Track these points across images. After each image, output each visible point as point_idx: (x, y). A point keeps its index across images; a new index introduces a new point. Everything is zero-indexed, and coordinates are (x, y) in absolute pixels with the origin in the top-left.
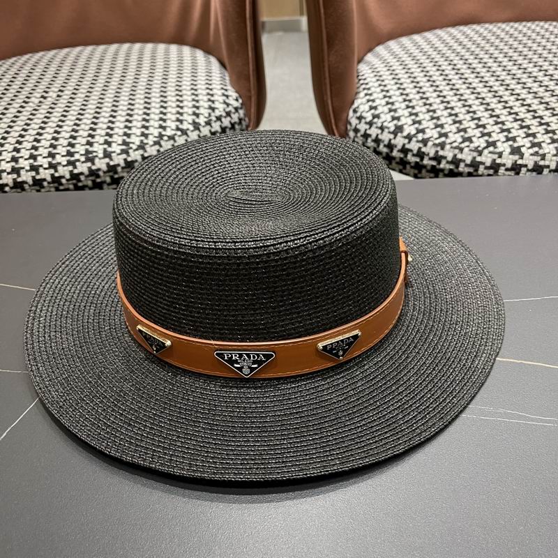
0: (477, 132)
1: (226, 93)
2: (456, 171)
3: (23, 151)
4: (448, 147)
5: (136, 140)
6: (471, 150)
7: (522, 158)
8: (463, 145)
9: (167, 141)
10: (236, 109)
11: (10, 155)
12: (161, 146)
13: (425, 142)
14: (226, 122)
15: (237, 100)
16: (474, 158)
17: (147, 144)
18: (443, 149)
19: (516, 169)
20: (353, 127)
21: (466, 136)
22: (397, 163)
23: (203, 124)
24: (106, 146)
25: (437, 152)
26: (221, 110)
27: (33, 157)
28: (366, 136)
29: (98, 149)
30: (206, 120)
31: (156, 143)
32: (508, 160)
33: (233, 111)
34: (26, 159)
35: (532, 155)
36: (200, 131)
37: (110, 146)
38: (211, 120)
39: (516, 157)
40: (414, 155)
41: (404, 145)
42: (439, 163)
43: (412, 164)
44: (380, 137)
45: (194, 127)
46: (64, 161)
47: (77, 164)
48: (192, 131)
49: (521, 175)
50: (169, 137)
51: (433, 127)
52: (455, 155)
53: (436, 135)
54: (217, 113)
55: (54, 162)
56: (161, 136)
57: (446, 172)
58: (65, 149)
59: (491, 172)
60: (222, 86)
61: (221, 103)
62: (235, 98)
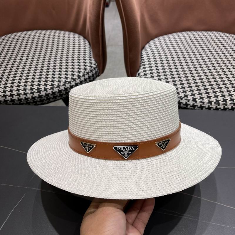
0: (182, 90)
1: (91, 62)
3: (14, 87)
5: (56, 84)
7: (196, 103)
9: (68, 84)
10: (95, 68)
11: (9, 89)
12: (65, 86)
14: (90, 74)
15: (95, 64)
17: (60, 85)
19: (194, 106)
23: (81, 76)
24: (45, 86)
26: (89, 69)
27: (18, 90)
29: (42, 87)
30: (83, 74)
31: (64, 85)
32: (191, 103)
33: (93, 69)
34: (15, 91)
35: (200, 102)
36: (80, 79)
37: (46, 86)
38: (85, 74)
39: (194, 102)
45: (78, 77)
46: (29, 92)
47: (34, 93)
48: (78, 79)
49: (195, 109)
50: (68, 82)
54: (87, 71)
55: (26, 92)
56: (66, 82)
58: (30, 87)
59: (185, 106)
60: (90, 58)
61: (89, 66)
62: (94, 63)
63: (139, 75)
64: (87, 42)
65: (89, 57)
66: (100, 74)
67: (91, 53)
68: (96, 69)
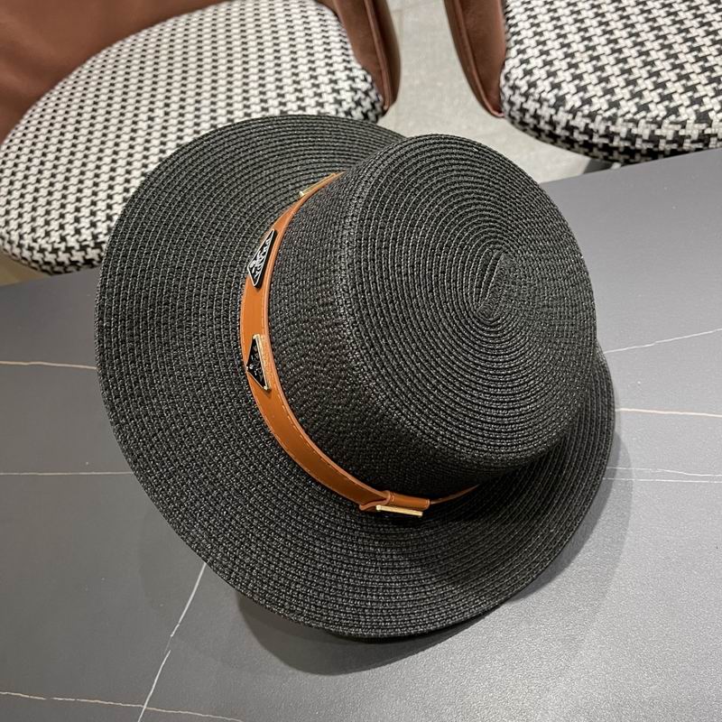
0: (655, 96)
1: (351, 75)
2: (632, 148)
4: (620, 120)
6: (647, 122)
7: (710, 126)
8: (638, 117)
10: (366, 93)
13: (592, 116)
14: (357, 114)
15: (365, 80)
16: (653, 132)
18: (614, 123)
19: (704, 139)
20: (507, 99)
21: (642, 102)
22: (563, 141)
25: (608, 127)
26: (349, 100)
28: (523, 111)
32: (693, 130)
33: (363, 96)
39: (704, 126)
40: (580, 133)
41: (568, 122)
42: (612, 141)
43: (581, 143)
44: (539, 112)
49: (710, 146)
51: (601, 94)
52: (630, 130)
53: (605, 106)
54: (346, 106)
57: (621, 150)
59: (674, 146)
60: (345, 64)
61: (347, 91)
62: (362, 78)
63: (507, 79)
64: (329, 15)
65: (344, 61)
66: (385, 108)
67: (346, 46)
68: (372, 94)
